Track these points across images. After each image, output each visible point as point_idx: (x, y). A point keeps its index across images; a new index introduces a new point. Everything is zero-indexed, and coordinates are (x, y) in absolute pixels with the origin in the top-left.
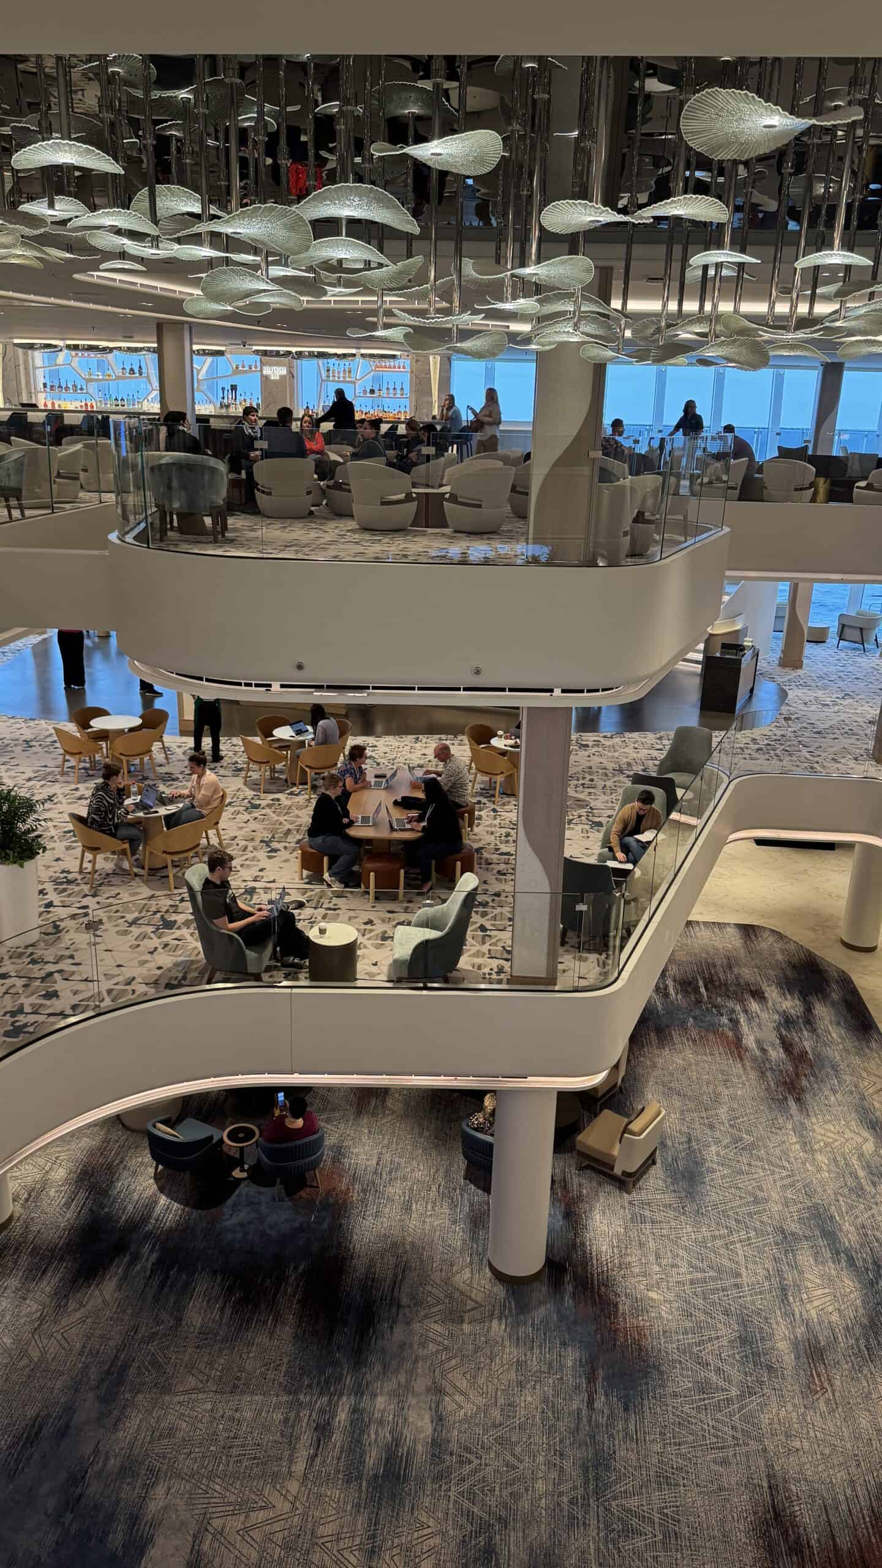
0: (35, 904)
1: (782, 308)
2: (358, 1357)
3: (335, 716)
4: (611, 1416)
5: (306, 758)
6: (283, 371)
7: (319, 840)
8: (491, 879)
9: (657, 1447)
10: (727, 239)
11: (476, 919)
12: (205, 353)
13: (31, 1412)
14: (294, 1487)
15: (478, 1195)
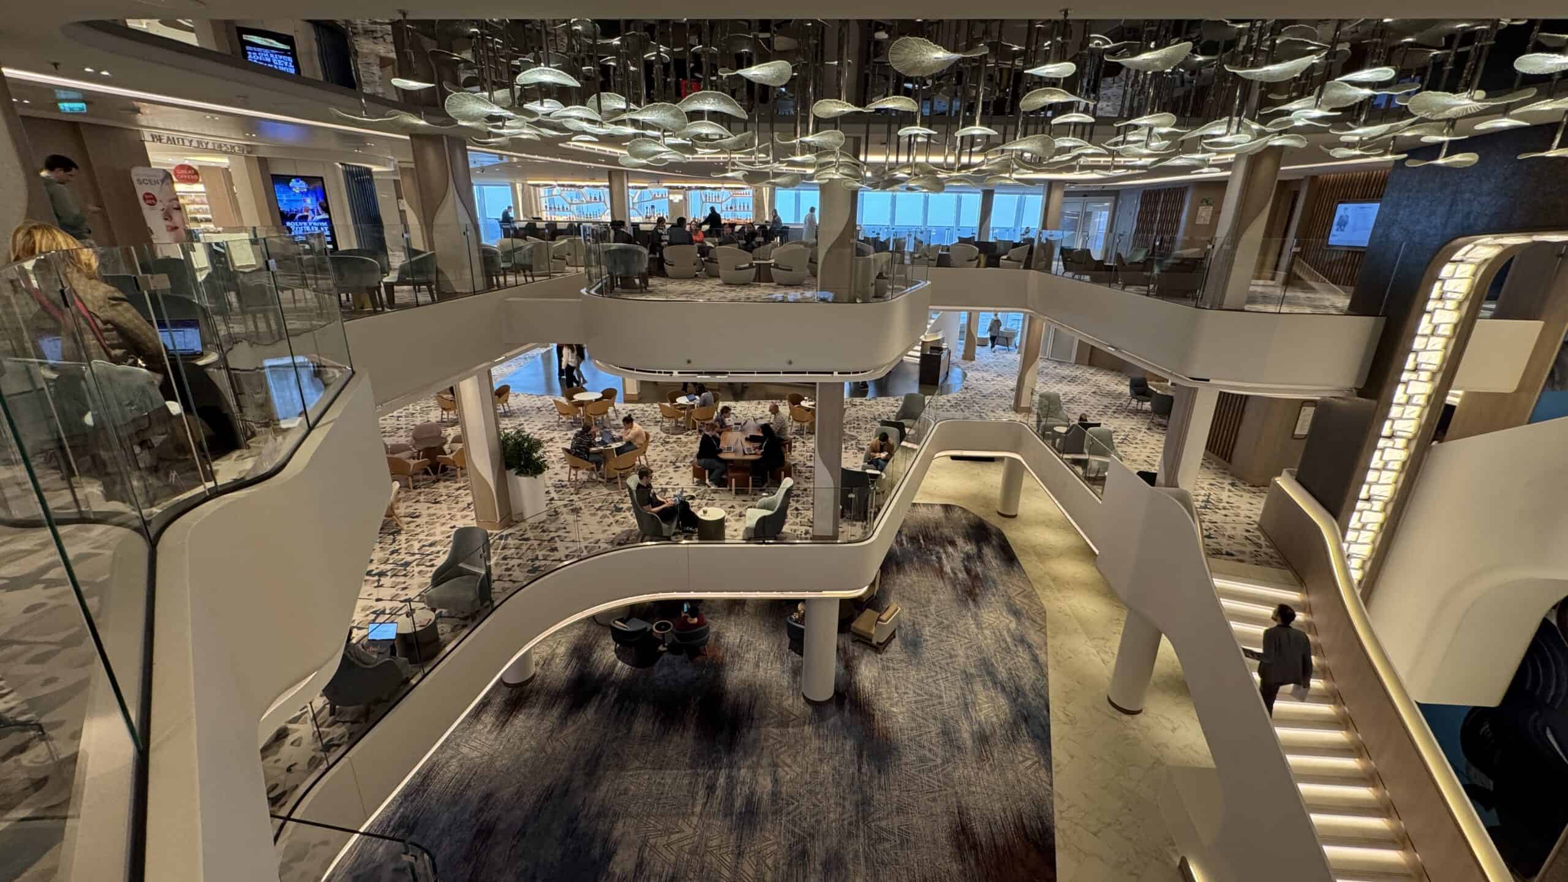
0: (544, 499)
1: (951, 159)
2: (731, 747)
3: (711, 390)
4: (872, 777)
5: (696, 414)
6: (681, 197)
7: (703, 461)
8: (802, 481)
9: (897, 793)
10: (918, 121)
11: (793, 504)
12: (636, 188)
13: (547, 783)
14: (695, 820)
15: (797, 657)
